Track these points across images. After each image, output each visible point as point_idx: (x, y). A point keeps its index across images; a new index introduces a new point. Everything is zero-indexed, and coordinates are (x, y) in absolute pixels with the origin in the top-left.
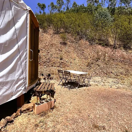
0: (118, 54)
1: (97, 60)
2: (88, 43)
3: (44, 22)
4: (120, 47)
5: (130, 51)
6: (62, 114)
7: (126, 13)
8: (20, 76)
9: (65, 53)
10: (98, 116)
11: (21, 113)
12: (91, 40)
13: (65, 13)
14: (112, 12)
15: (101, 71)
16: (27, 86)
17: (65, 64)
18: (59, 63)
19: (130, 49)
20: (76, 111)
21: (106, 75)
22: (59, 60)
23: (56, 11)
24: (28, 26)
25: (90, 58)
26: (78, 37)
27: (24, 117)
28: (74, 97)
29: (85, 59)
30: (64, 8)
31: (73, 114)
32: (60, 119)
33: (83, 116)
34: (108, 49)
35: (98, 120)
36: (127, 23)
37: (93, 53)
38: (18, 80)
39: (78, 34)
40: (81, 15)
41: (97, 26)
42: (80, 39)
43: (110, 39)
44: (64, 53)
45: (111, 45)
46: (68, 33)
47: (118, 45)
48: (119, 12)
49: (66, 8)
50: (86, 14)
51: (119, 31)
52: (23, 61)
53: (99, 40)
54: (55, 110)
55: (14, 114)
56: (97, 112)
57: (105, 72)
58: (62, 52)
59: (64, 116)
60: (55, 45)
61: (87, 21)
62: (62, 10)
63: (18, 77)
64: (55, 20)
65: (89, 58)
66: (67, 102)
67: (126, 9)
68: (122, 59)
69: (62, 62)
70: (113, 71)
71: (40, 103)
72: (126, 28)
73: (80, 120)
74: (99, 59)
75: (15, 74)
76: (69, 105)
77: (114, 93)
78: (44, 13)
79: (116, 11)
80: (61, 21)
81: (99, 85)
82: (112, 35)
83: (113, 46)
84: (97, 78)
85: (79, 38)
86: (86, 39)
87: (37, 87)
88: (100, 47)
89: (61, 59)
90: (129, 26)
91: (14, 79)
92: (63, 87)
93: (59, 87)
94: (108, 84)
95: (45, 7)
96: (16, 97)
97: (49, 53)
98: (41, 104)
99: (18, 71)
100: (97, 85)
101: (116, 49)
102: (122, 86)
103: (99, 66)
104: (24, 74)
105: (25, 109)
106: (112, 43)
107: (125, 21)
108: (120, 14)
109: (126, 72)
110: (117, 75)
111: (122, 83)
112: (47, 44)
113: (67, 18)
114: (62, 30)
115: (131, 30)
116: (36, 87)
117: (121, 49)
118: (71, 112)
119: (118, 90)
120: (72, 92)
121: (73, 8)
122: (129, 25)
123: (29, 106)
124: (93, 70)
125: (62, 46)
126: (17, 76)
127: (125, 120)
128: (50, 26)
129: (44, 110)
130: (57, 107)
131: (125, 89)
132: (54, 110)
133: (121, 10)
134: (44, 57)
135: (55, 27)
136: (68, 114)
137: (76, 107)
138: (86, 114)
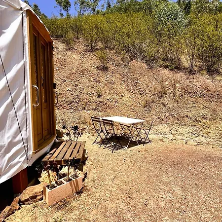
0: (197, 83)
1: (162, 96)
2: (145, 66)
3: (68, 32)
4: (202, 70)
5: (219, 78)
6: (97, 203)
7: (211, 10)
8: (14, 137)
9: (106, 84)
10: (162, 204)
11: (20, 205)
12: (151, 61)
13: (104, 15)
14: (185, 9)
15: (168, 114)
16: (31, 153)
17: (106, 104)
18: (96, 104)
19: (219, 73)
20: (123, 196)
21: (177, 122)
22: (95, 98)
23: (88, 12)
24: (27, 40)
25: (150, 91)
26: (127, 56)
27: (25, 213)
28: (121, 167)
29: (140, 94)
30: (103, 6)
31: (118, 201)
32: (93, 213)
33: (135, 206)
34: (180, 76)
35: (163, 213)
36: (212, 27)
37: (154, 84)
38: (11, 145)
39: (128, 51)
40: (133, 16)
41: (160, 35)
42: (132, 60)
43: (183, 57)
44: (103, 85)
45: (185, 69)
46: (111, 49)
47: (197, 66)
48: (197, 8)
49: (106, 6)
50: (141, 14)
51: (198, 42)
52: (20, 108)
53: (164, 60)
54: (85, 195)
55: (7, 208)
56: (161, 196)
57: (175, 116)
58: (100, 84)
59: (100, 206)
60: (88, 71)
61: (143, 27)
62: (99, 8)
63: (10, 140)
64: (87, 27)
65: (148, 92)
66: (107, 177)
67: (210, 4)
68: (205, 92)
69: (101, 102)
70: (190, 115)
71: (56, 185)
72: (211, 36)
73: (130, 215)
74: (164, 93)
75: (4, 135)
76: (110, 183)
77: (191, 154)
78: (69, 16)
79: (193, 7)
80: (97, 28)
81: (165, 140)
82: (186, 50)
83: (189, 70)
84: (162, 127)
85: (130, 57)
86: (142, 59)
87: (52, 152)
88: (166, 71)
89: (99, 96)
90: (215, 33)
91: (3, 144)
92: (103, 146)
93: (95, 147)
94: (181, 137)
95: (70, 5)
96: (8, 177)
97: (77, 86)
98: (58, 187)
99: (10, 127)
100: (161, 140)
101: (194, 74)
102: (205, 141)
103: (165, 106)
104: (23, 132)
105: (27, 197)
106: (186, 64)
107: (209, 24)
108: (199, 12)
109: (211, 115)
110: (197, 121)
111: (206, 135)
112: (74, 71)
113: (107, 22)
114: (100, 45)
115: (219, 39)
116: (50, 151)
117: (203, 74)
118: (113, 197)
119: (198, 148)
120: (118, 157)
121: (118, 5)
122: (217, 30)
123: (36, 191)
124: (154, 112)
125: (101, 73)
126: (8, 138)
127: (213, 210)
128: (78, 39)
129: (64, 196)
130: (88, 188)
131: (211, 146)
132: (83, 194)
133: (202, 5)
134: (69, 94)
135: (87, 40)
136: (109, 202)
137: (124, 187)
138: (141, 200)
